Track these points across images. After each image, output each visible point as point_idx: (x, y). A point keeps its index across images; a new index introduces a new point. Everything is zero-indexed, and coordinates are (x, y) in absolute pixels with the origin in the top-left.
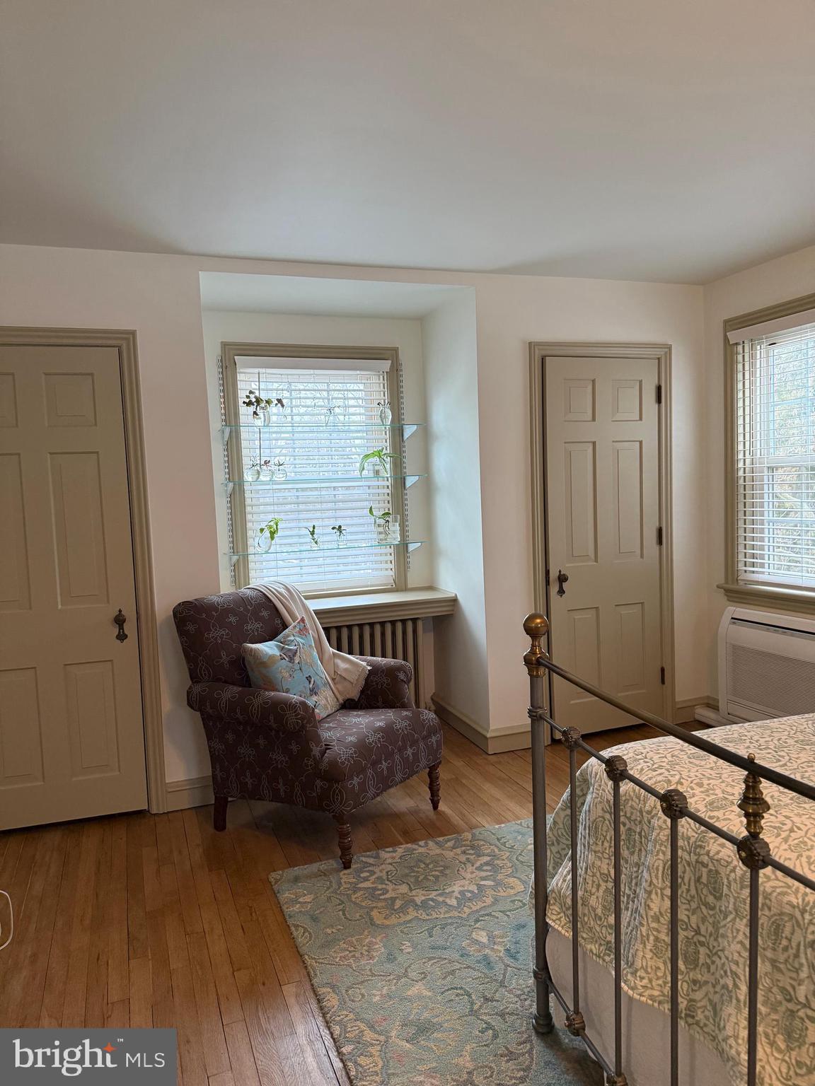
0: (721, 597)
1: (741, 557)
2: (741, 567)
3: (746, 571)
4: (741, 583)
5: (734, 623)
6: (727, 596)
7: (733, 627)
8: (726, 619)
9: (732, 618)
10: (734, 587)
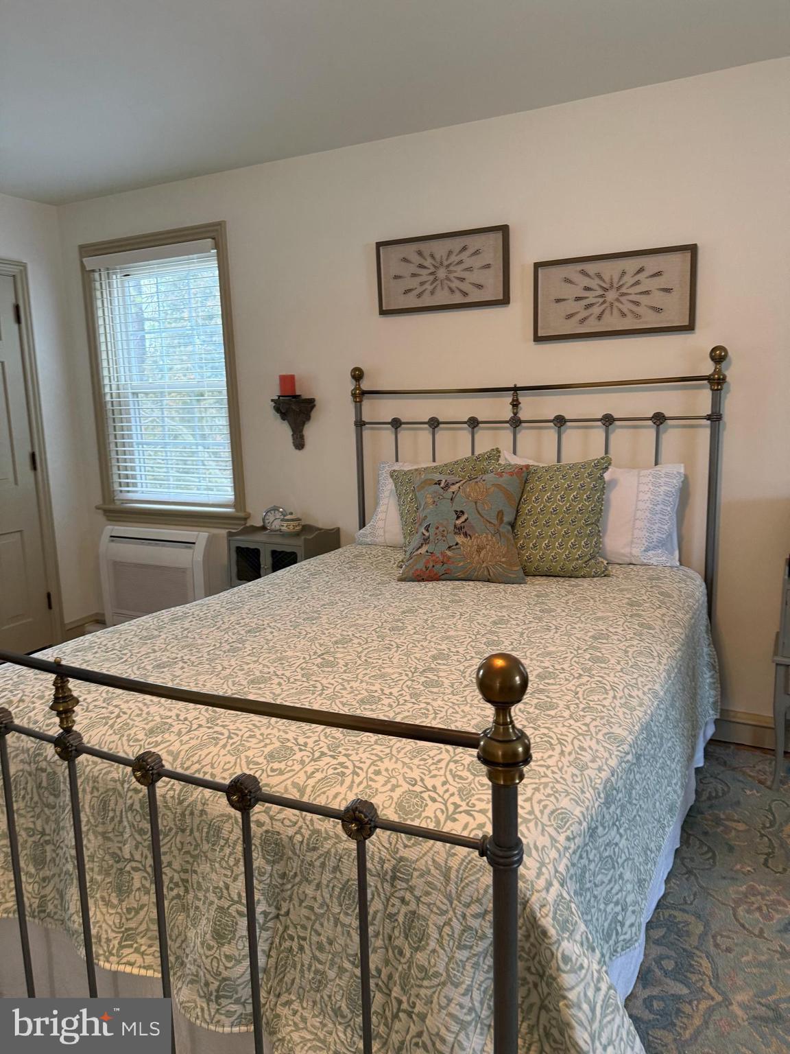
0: (101, 517)
1: (116, 478)
2: (117, 487)
3: (121, 491)
4: (118, 503)
5: (112, 541)
6: (107, 516)
7: (113, 544)
8: (105, 538)
9: (111, 536)
10: (112, 507)
